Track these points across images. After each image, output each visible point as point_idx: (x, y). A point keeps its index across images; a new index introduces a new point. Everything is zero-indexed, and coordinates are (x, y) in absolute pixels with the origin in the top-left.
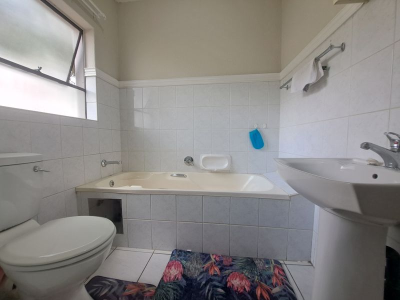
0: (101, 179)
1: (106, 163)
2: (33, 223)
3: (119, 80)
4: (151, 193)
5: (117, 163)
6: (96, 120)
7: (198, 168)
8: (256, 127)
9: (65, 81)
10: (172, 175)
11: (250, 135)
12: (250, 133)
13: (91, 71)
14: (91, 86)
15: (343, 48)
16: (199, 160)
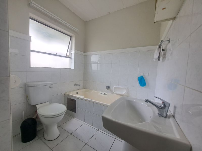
0: (74, 91)
1: (76, 85)
2: (48, 103)
3: (84, 52)
4: (85, 100)
5: (79, 85)
6: (74, 69)
7: (112, 91)
8: (142, 74)
9: (65, 56)
10: (101, 93)
11: (139, 79)
12: (139, 77)
13: (73, 51)
14: (73, 56)
15: (169, 41)
16: (112, 88)
